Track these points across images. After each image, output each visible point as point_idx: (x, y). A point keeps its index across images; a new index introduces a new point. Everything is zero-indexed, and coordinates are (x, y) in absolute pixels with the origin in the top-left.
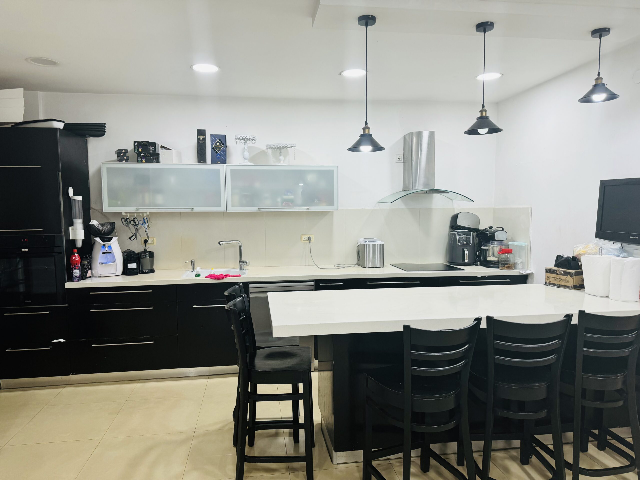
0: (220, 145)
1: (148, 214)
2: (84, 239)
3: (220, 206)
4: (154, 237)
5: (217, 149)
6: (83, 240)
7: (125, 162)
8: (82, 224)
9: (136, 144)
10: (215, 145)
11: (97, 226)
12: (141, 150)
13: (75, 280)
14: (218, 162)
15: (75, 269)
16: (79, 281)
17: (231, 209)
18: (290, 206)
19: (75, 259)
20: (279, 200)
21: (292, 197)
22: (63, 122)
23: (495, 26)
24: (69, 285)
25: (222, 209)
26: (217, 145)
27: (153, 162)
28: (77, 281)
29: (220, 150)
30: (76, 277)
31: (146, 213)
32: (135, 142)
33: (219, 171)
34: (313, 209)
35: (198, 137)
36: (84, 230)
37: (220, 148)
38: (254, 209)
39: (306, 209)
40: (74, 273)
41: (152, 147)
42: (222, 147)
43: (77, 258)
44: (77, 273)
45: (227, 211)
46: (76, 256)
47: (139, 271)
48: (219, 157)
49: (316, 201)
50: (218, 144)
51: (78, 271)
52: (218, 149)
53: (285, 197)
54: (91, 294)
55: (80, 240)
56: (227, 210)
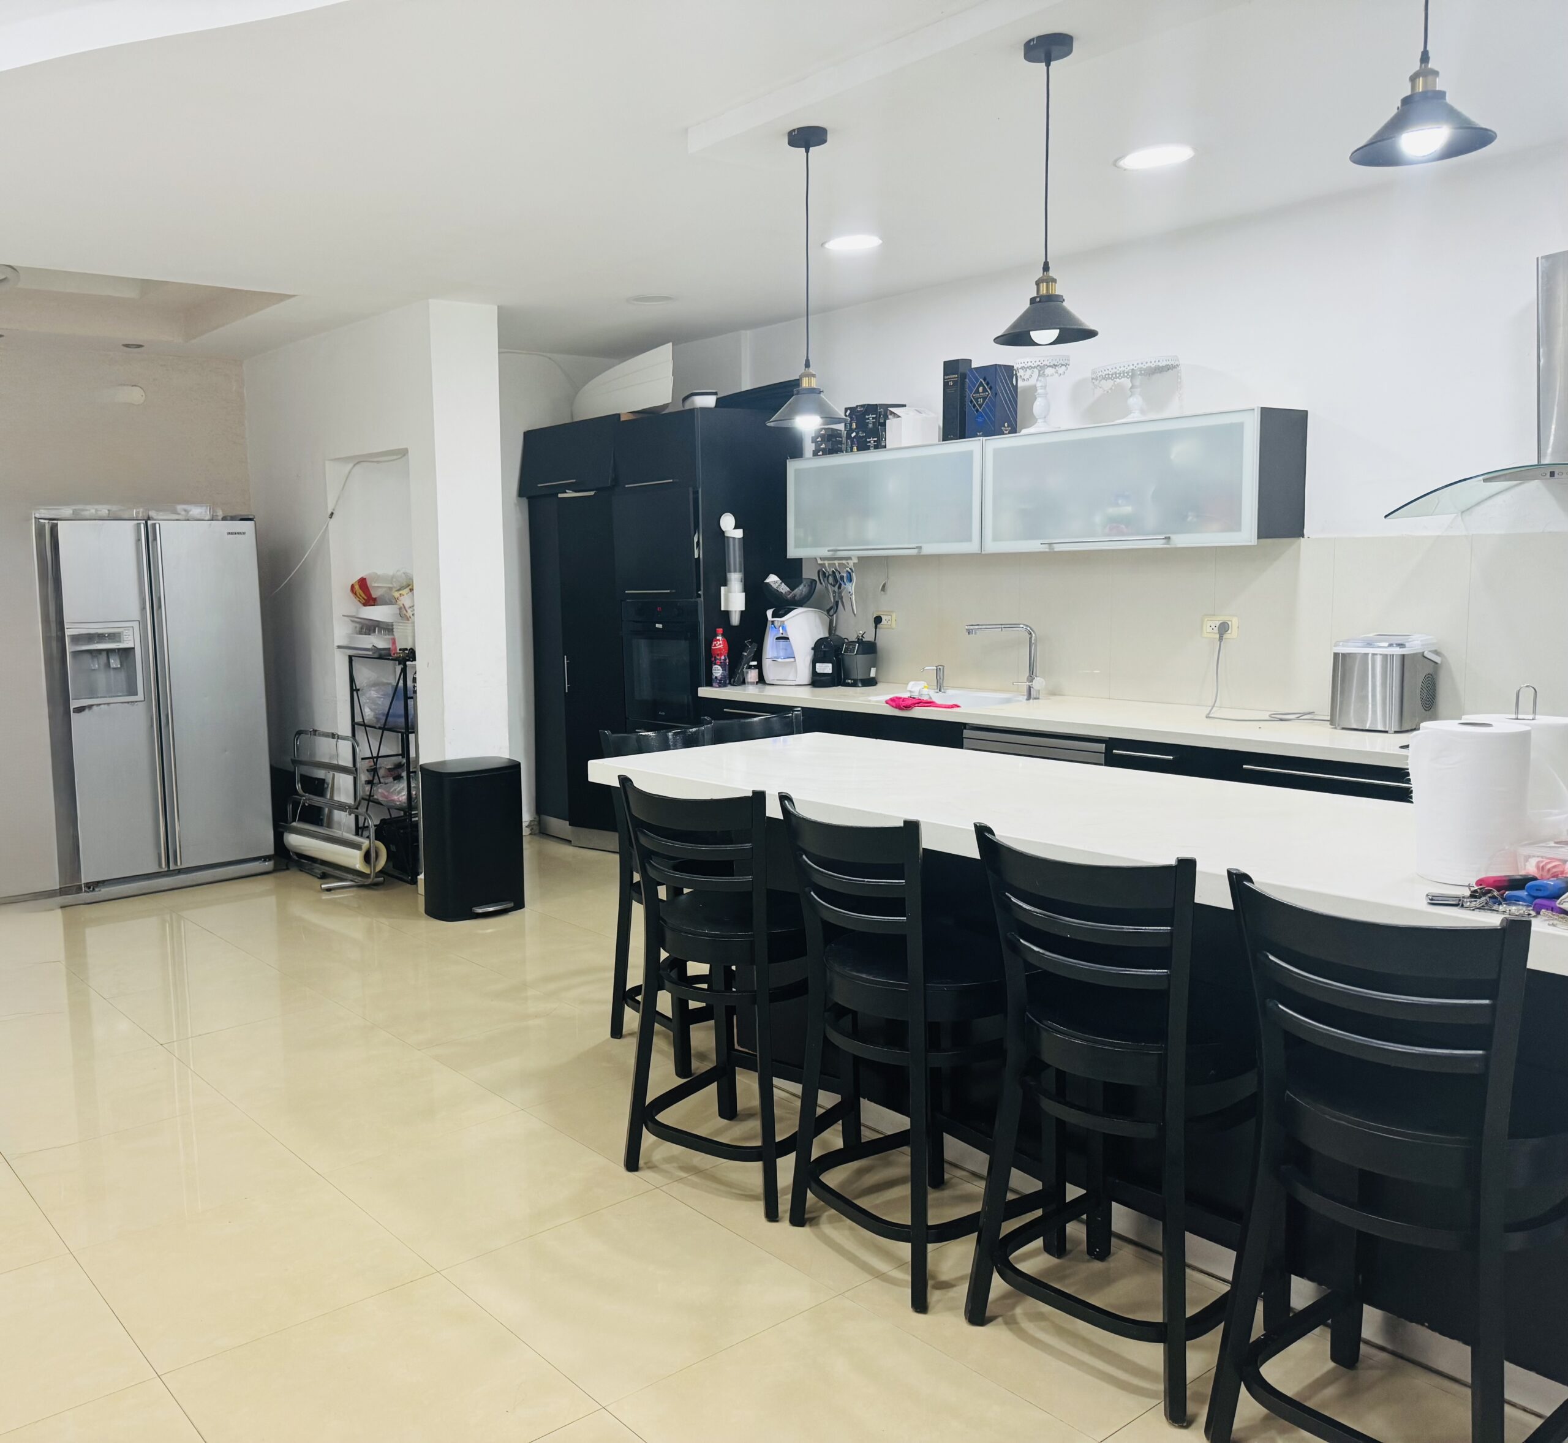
0: (985, 390)
1: (856, 561)
2: (743, 609)
3: (969, 539)
4: (892, 612)
5: (977, 402)
6: (742, 612)
7: (823, 455)
8: (741, 581)
9: (849, 412)
10: (974, 393)
11: (775, 586)
12: (854, 426)
13: (714, 684)
14: (978, 434)
15: (715, 664)
16: (720, 687)
17: (992, 547)
18: (1123, 534)
19: (715, 646)
20: (1098, 519)
21: (1127, 509)
22: (715, 394)
23: (1076, 45)
24: (704, 692)
25: (972, 547)
26: (978, 392)
27: (869, 449)
28: (717, 686)
29: (983, 402)
30: (716, 677)
31: (850, 558)
32: (846, 410)
33: (969, 455)
34: (1182, 540)
35: (944, 379)
36: (744, 594)
37: (984, 399)
38: (1035, 546)
39: (1164, 541)
40: (713, 671)
41: (872, 415)
42: (988, 395)
43: (719, 643)
44: (718, 671)
45: (983, 552)
46: (719, 640)
47: (839, 678)
48: (980, 420)
49: (1190, 519)
50: (981, 389)
51: (719, 667)
52: (979, 402)
53: (1112, 511)
54: (726, 712)
55: (736, 611)
56: (983, 550)
